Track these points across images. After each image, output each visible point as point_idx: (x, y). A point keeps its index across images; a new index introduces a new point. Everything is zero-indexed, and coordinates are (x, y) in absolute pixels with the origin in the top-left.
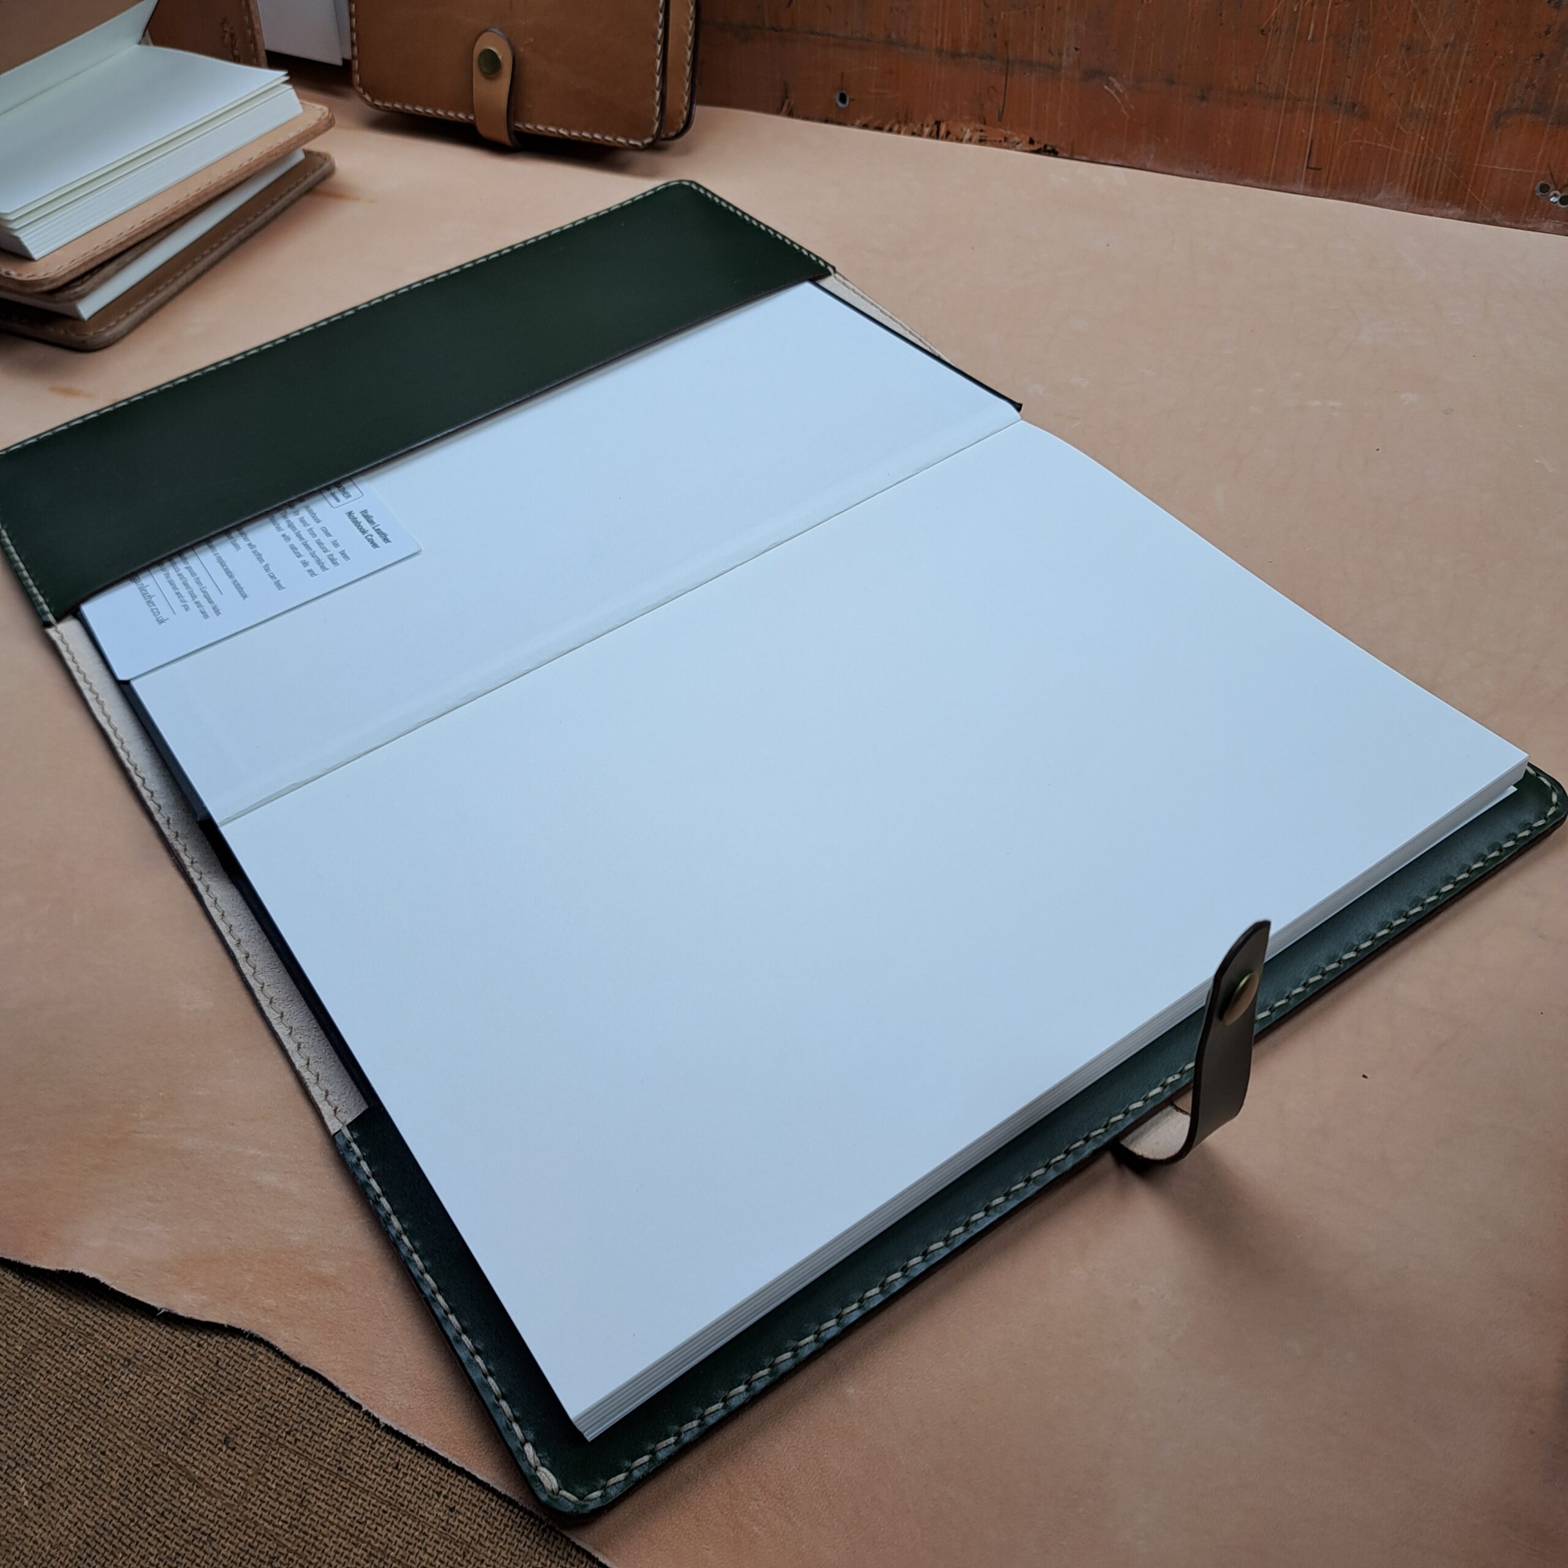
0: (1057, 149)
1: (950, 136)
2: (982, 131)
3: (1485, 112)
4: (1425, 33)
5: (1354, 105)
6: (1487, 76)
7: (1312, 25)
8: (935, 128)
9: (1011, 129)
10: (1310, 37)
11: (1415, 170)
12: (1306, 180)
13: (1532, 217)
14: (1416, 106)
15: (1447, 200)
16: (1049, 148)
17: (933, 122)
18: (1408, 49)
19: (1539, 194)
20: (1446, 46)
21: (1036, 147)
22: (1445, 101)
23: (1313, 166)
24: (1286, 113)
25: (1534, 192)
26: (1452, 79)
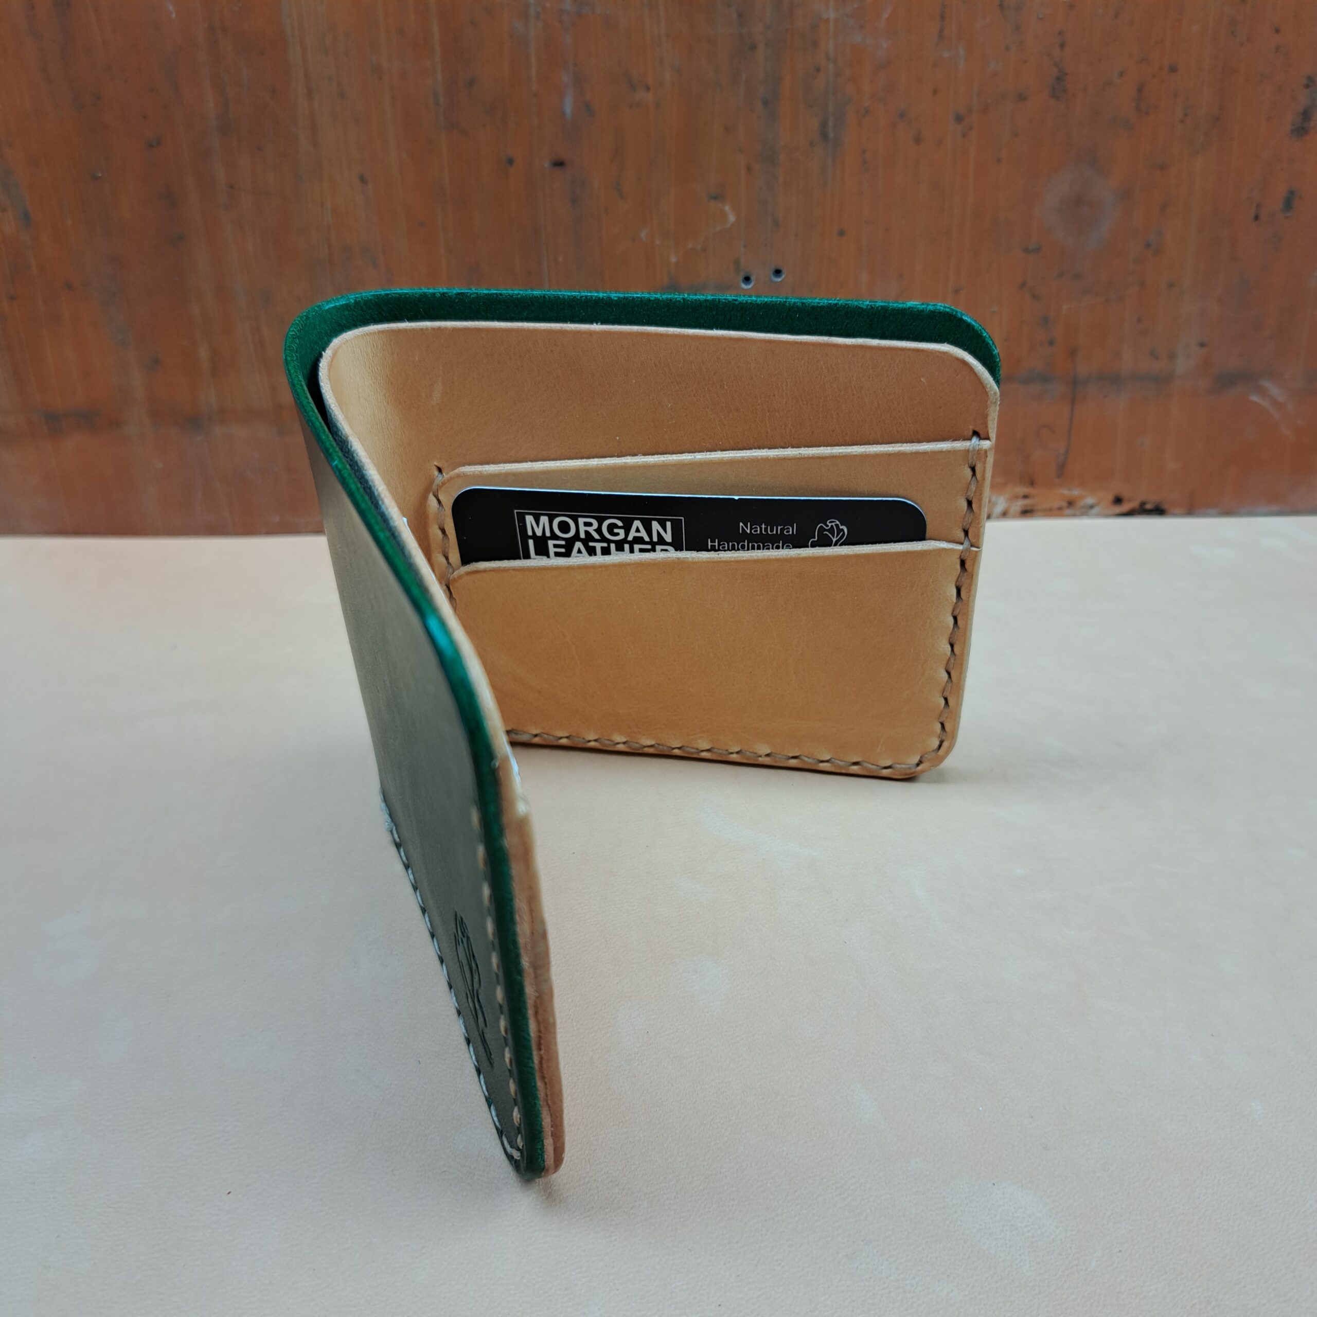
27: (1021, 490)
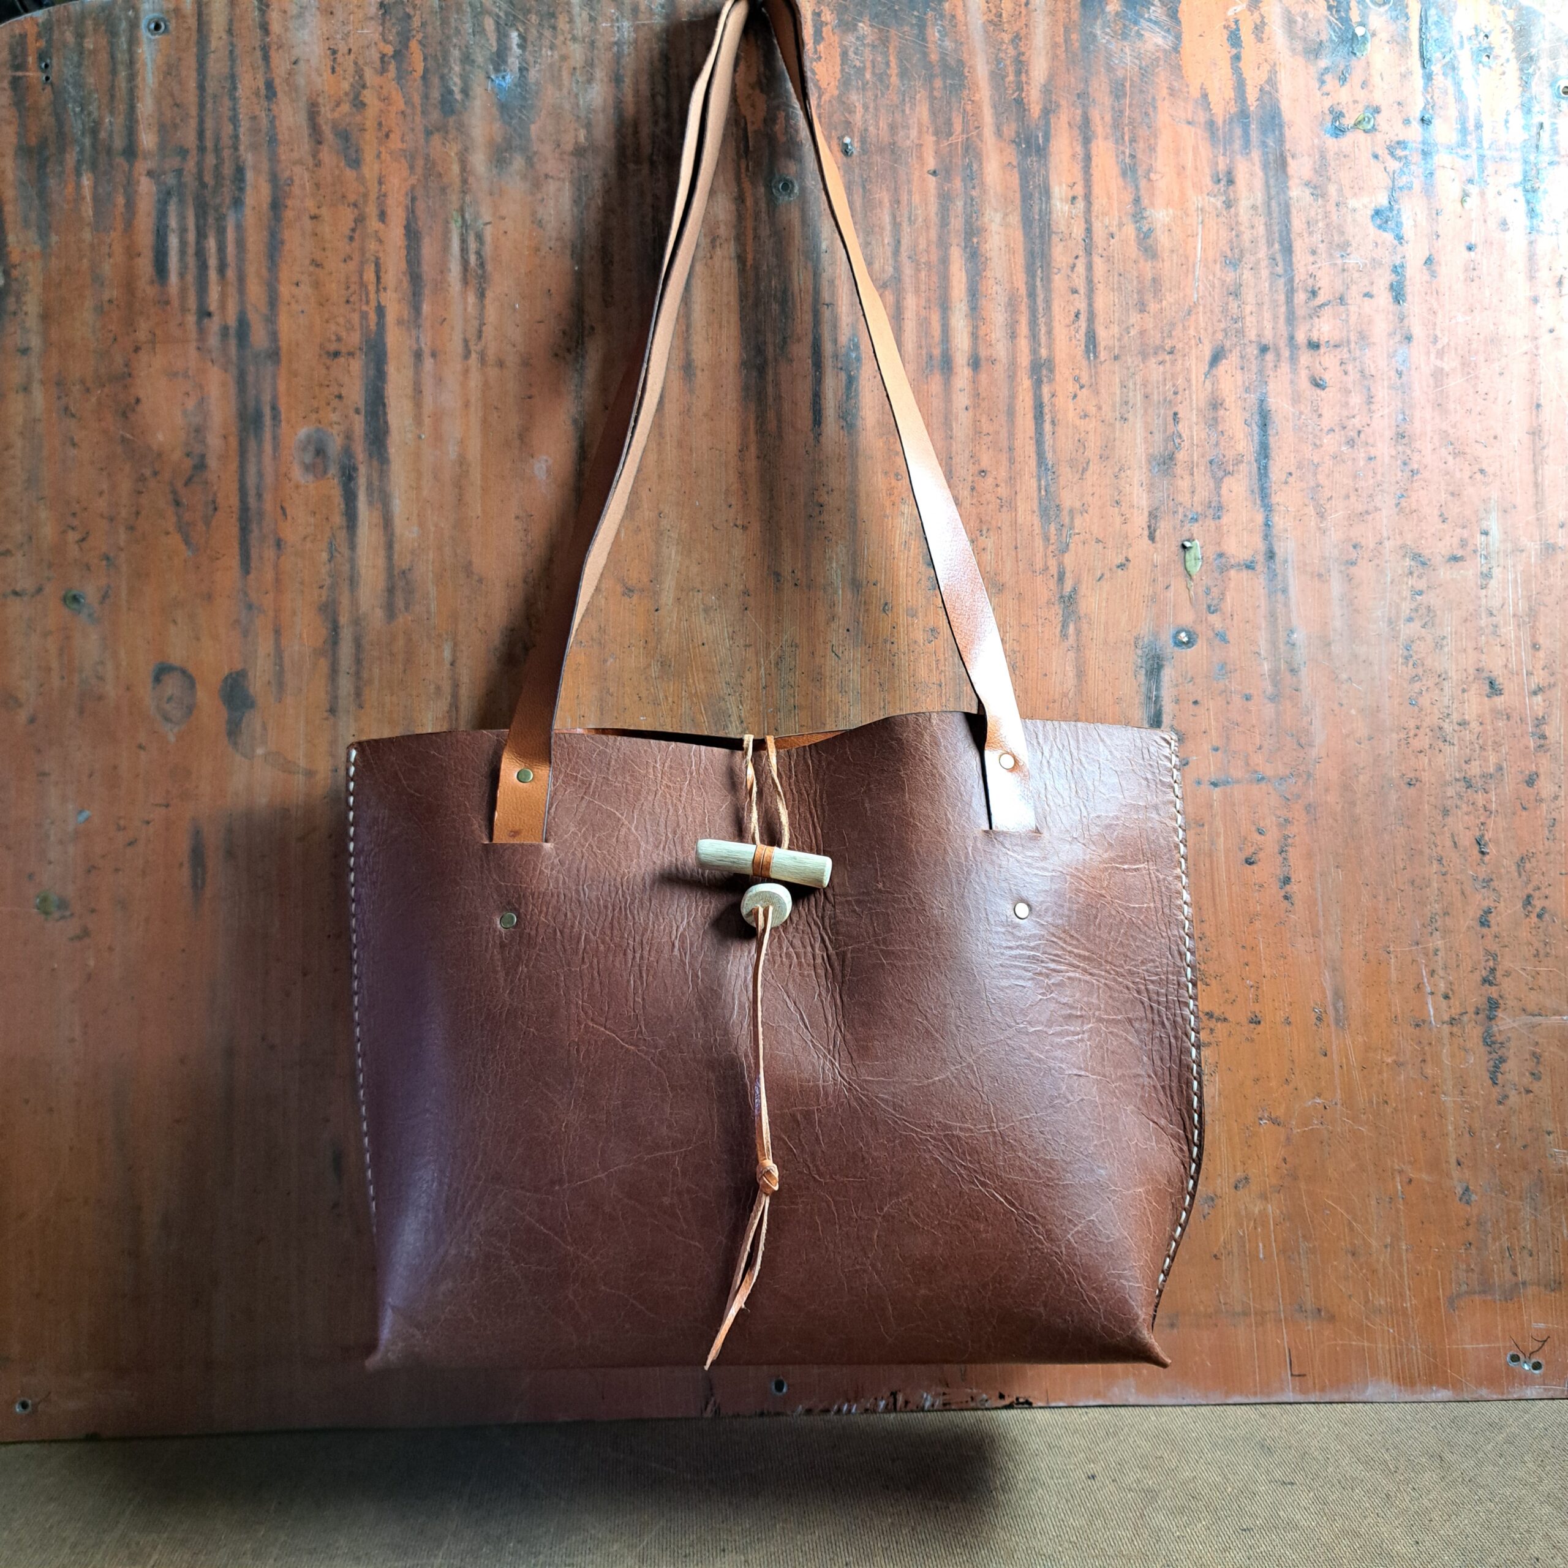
0: (1031, 1400)
1: (910, 1406)
2: (944, 1394)
3: (1439, 1299)
4: (1364, 1239)
5: (1319, 1310)
6: (1431, 1267)
7: (1261, 1245)
8: (891, 1400)
9: (977, 1387)
10: (1261, 1256)
11: (1394, 1361)
12: (1294, 1388)
13: (1513, 1386)
14: (1376, 1303)
15: (1431, 1383)
16: (1021, 1400)
17: (889, 1394)
18: (1353, 1254)
19: (1512, 1364)
20: (1386, 1247)
21: (1007, 1402)
22: (1401, 1295)
23: (1296, 1373)
24: (1256, 1327)
25: (1507, 1364)
26: (1401, 1276)
27: (941, 1390)
